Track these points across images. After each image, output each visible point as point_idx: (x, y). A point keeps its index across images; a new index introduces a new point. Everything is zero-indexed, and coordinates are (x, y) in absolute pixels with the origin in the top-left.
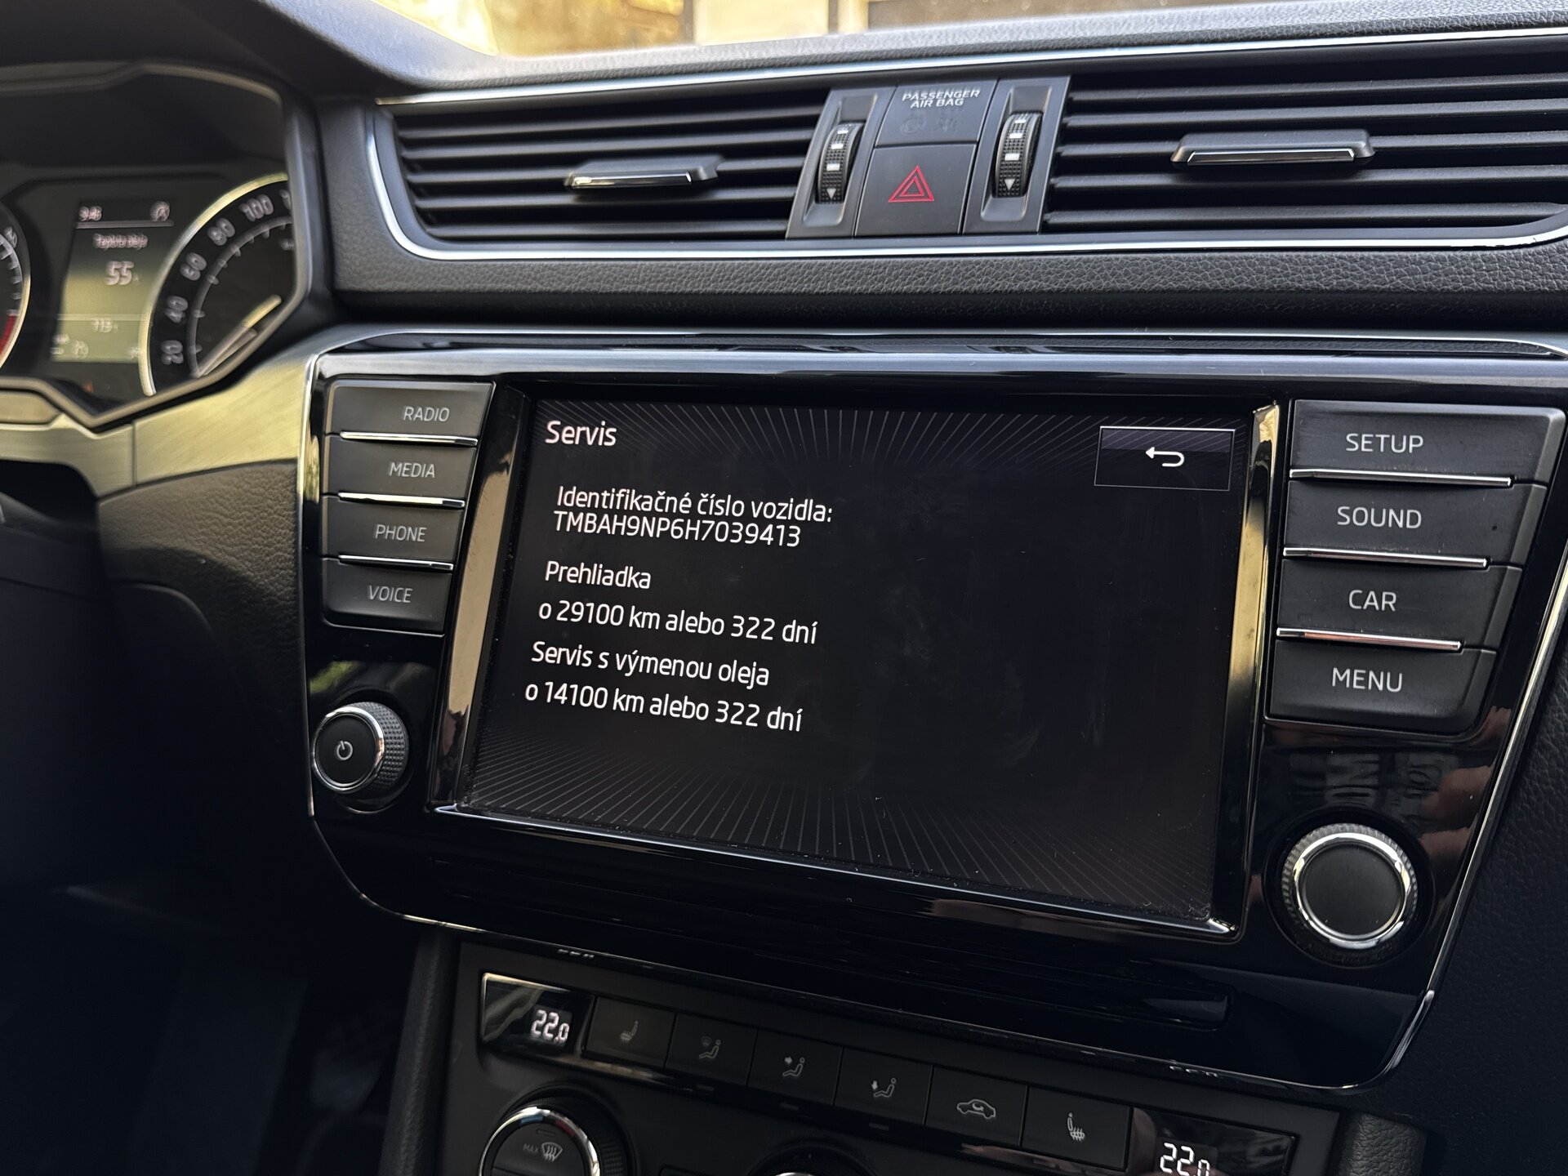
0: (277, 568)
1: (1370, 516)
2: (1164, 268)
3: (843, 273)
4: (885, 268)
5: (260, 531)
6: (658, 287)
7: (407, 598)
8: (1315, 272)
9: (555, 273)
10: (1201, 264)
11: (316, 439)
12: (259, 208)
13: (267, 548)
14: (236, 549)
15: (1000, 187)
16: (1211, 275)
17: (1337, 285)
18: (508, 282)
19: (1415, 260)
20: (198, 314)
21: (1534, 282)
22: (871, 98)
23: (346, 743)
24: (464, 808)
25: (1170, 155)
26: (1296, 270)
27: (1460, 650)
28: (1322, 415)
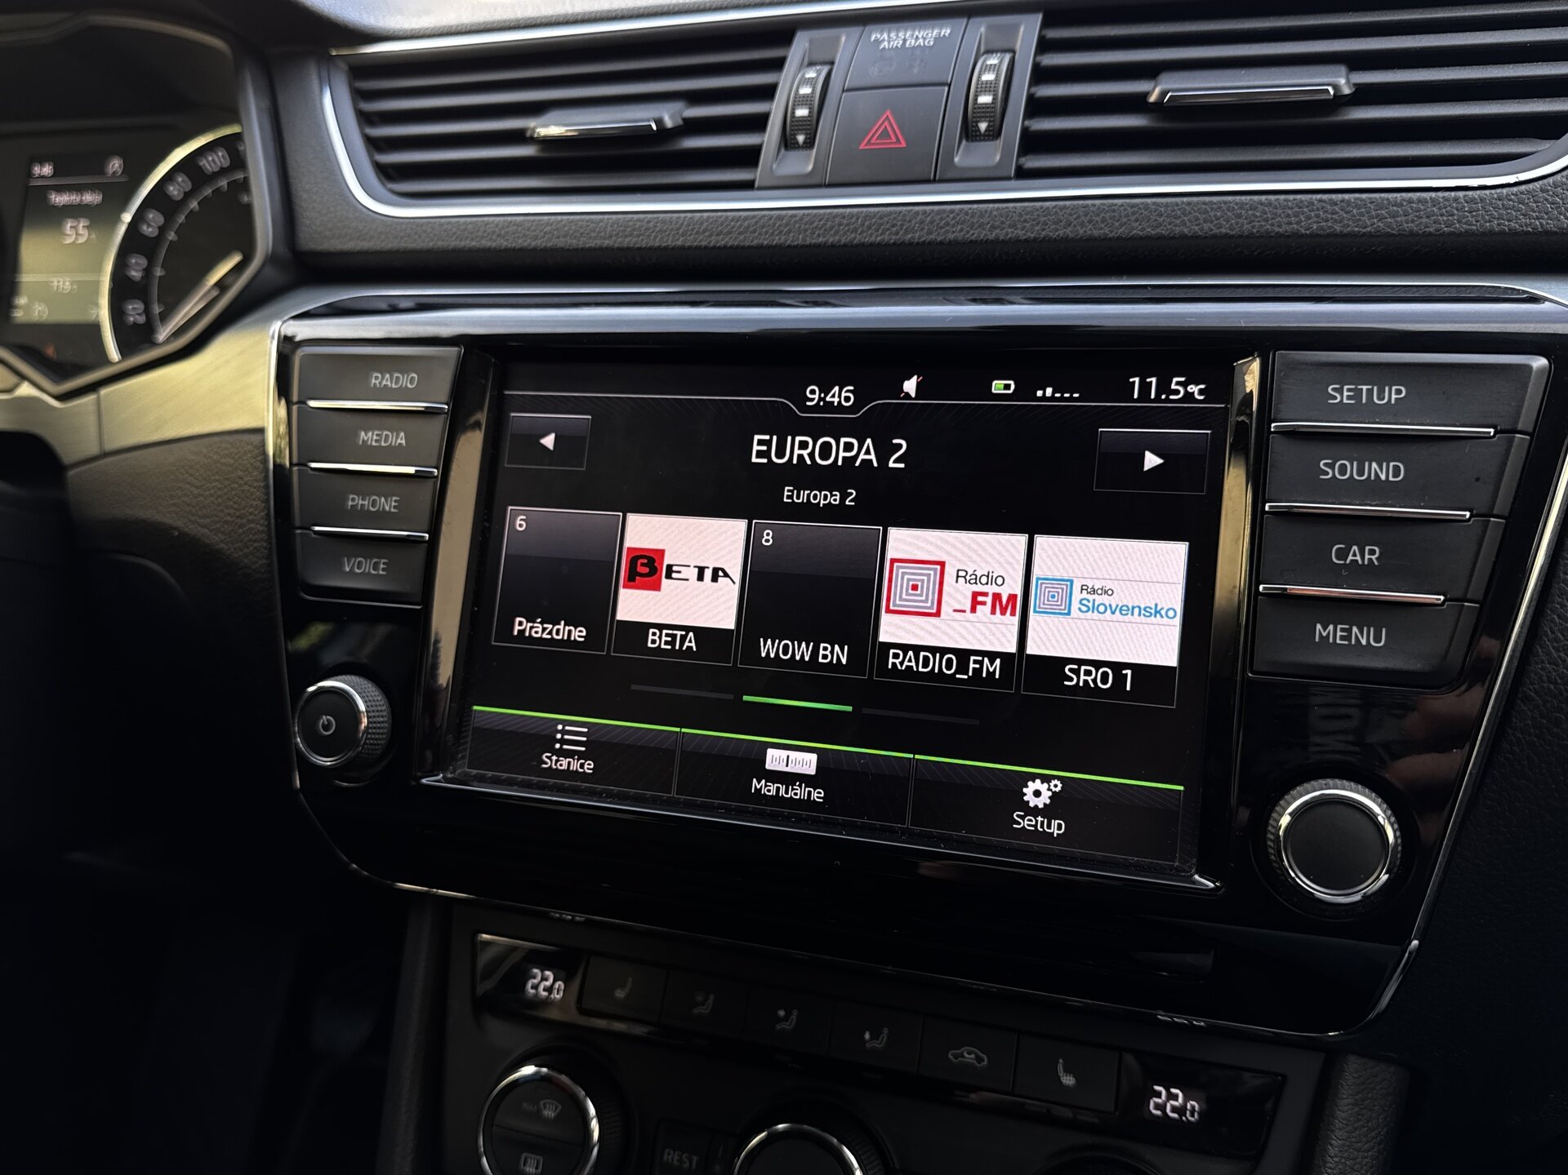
0: (251, 540)
1: (1352, 469)
2: (1141, 214)
3: (815, 224)
4: (858, 219)
5: (231, 503)
6: (627, 242)
7: (383, 570)
8: (1295, 216)
9: (520, 229)
10: (1179, 210)
11: (283, 402)
12: (217, 161)
13: (239, 520)
14: (208, 520)
15: (973, 131)
16: (1189, 220)
17: (1317, 229)
18: (472, 240)
19: (1396, 202)
20: (159, 272)
21: (1517, 223)
22: (838, 39)
23: (329, 717)
24: (450, 778)
25: (1146, 95)
26: (1276, 214)
27: (1443, 604)
28: (1304, 366)
